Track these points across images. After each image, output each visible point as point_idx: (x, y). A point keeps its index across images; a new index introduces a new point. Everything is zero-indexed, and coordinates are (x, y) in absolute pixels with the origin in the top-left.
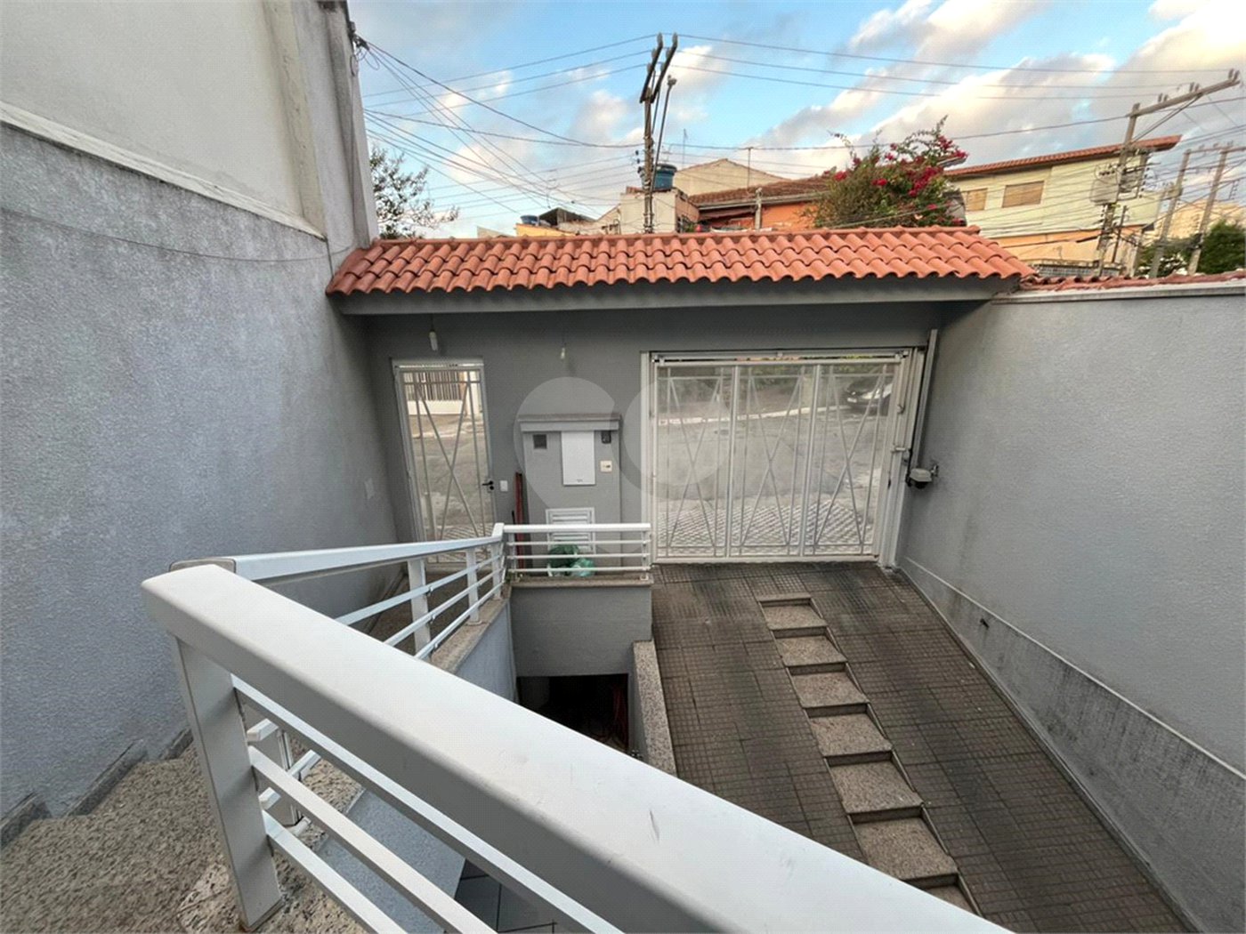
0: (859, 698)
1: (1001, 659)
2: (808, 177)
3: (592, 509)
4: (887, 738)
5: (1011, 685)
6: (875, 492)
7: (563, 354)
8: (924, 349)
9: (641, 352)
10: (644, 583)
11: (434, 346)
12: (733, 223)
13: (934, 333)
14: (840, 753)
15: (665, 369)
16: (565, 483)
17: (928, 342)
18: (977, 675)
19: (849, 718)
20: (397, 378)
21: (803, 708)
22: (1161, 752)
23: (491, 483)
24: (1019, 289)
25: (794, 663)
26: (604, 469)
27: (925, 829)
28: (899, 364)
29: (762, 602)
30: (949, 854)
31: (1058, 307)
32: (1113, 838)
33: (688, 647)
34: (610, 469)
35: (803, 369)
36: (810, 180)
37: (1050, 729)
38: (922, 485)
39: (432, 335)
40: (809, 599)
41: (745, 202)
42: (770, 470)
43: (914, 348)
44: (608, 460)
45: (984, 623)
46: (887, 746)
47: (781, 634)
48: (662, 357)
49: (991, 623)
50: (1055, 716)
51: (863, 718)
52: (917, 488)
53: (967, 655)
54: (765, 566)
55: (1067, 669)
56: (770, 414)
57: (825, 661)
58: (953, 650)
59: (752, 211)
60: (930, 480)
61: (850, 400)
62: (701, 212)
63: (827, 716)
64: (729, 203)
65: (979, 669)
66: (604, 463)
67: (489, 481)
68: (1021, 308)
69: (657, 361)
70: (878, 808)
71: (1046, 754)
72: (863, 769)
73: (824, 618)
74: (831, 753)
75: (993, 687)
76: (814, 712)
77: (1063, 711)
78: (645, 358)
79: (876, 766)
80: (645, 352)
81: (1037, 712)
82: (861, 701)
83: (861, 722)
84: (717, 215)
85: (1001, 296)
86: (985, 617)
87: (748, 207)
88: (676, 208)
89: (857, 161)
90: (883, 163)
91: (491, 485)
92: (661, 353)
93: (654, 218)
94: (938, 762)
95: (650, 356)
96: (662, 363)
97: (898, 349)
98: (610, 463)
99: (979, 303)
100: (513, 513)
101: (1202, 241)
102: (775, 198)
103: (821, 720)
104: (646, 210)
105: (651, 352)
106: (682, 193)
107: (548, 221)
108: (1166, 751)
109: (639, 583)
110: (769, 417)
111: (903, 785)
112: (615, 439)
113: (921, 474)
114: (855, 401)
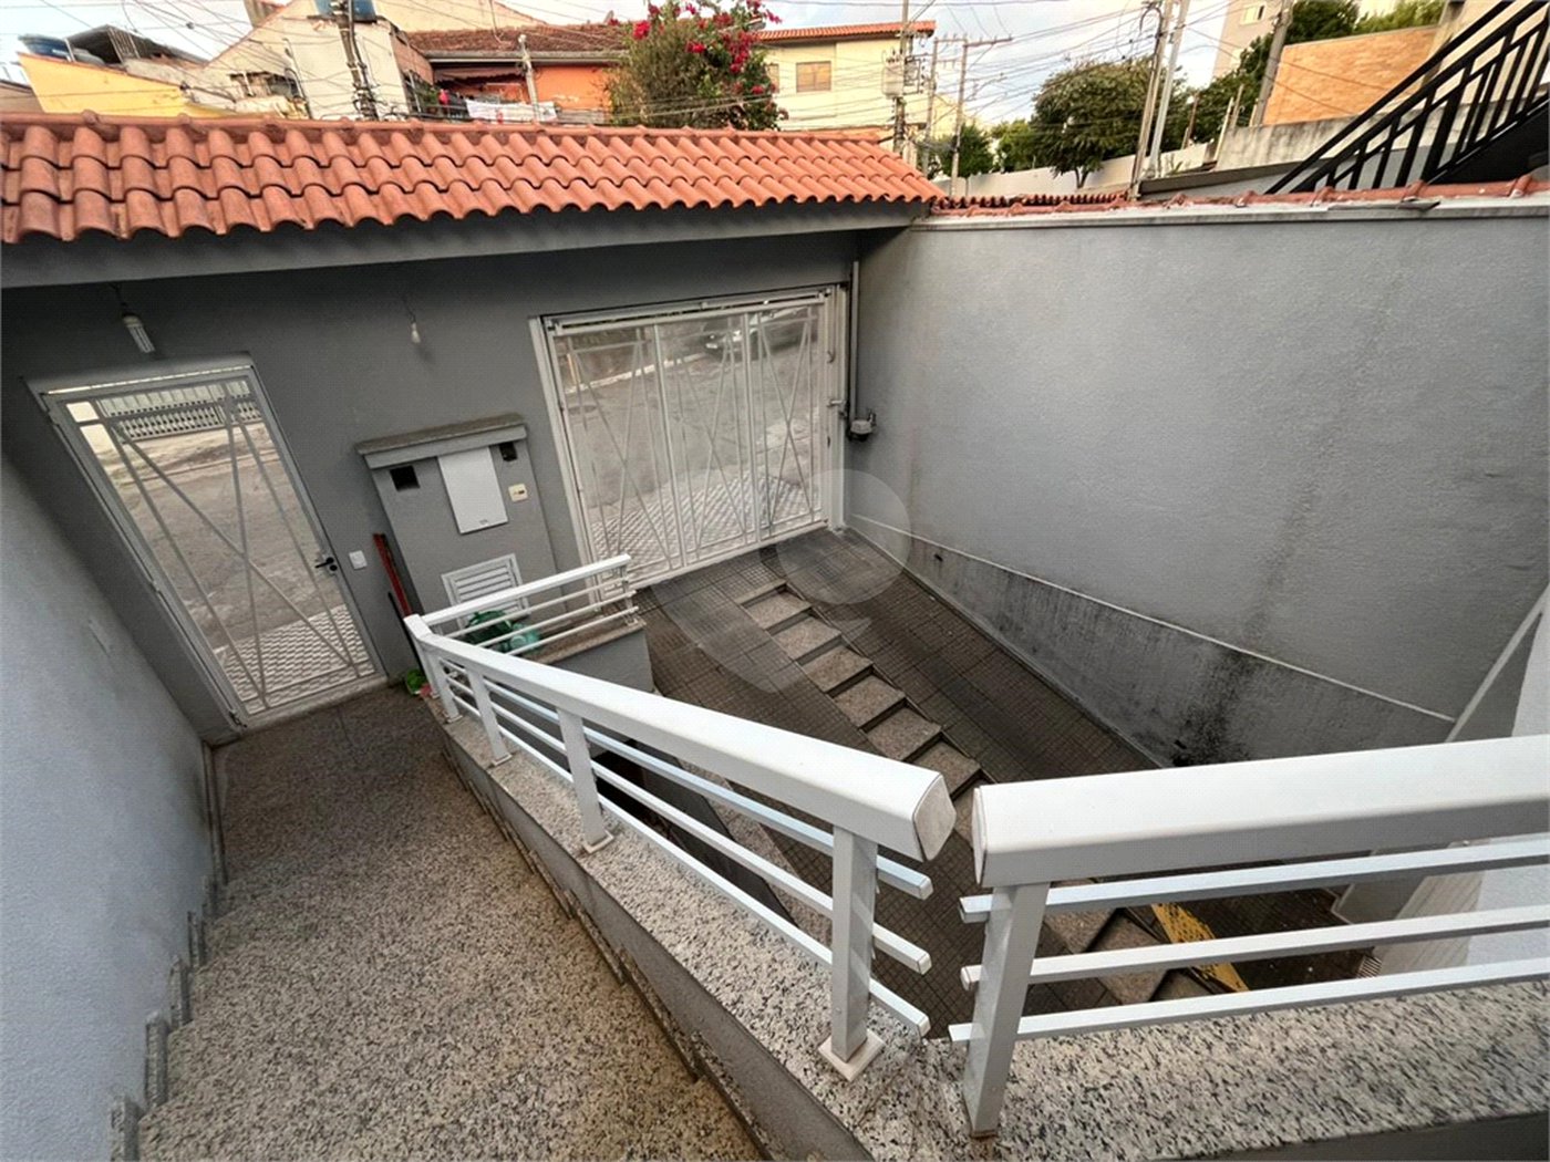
0: (865, 663)
1: (956, 585)
2: (580, 23)
3: (512, 556)
4: (898, 688)
5: (967, 605)
6: (817, 453)
7: (415, 334)
8: (847, 286)
9: (530, 318)
10: (634, 628)
11: (145, 345)
12: (492, 89)
13: (856, 264)
14: (870, 718)
15: (562, 338)
16: (462, 531)
17: (851, 275)
18: (939, 606)
19: (861, 685)
20: (55, 415)
21: (824, 693)
22: (1081, 615)
23: (330, 561)
24: (930, 214)
25: (799, 654)
26: (515, 498)
27: (949, 748)
28: (822, 304)
29: (743, 604)
30: (971, 757)
31: (976, 236)
32: (1055, 691)
33: (692, 681)
34: (524, 496)
35: (730, 320)
36: (582, 28)
37: (1001, 629)
38: (864, 438)
39: (133, 324)
40: (785, 585)
41: (501, 55)
42: (714, 452)
43: (836, 284)
44: (518, 483)
45: (938, 558)
46: (901, 695)
47: (775, 629)
48: (555, 321)
49: (945, 556)
50: (1004, 616)
51: (872, 679)
52: (857, 442)
53: (929, 591)
54: (727, 563)
55: (1011, 575)
56: (620, 377)
57: (824, 641)
58: (916, 590)
59: (517, 71)
60: (870, 430)
61: (709, 346)
62: (435, 66)
63: (844, 690)
64: (478, 55)
65: (938, 599)
66: (514, 489)
67: (325, 557)
68: (941, 236)
69: (552, 328)
70: (915, 749)
71: (1001, 649)
72: (888, 723)
73: (807, 600)
74: (863, 722)
75: (953, 610)
76: (834, 692)
77: (1011, 611)
78: (535, 326)
79: (897, 716)
80: (535, 317)
81: (990, 619)
82: (867, 665)
83: (873, 684)
84: (464, 74)
85: (918, 221)
86: (939, 552)
87: (511, 65)
88: (396, 55)
89: (653, 10)
90: (685, 15)
91: (330, 564)
92: (556, 317)
93: (368, 70)
94: (939, 690)
95: (543, 322)
96: (560, 331)
97: (821, 288)
98: (522, 487)
99: (899, 230)
100: (390, 595)
101: (958, 144)
102: (547, 54)
103: (840, 697)
104: (350, 57)
105: (542, 317)
106: (396, 29)
107: (92, 52)
108: (1085, 615)
109: (630, 630)
110: (620, 381)
111: (923, 721)
112: (521, 451)
113: (861, 426)
114: (715, 347)
